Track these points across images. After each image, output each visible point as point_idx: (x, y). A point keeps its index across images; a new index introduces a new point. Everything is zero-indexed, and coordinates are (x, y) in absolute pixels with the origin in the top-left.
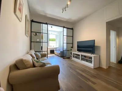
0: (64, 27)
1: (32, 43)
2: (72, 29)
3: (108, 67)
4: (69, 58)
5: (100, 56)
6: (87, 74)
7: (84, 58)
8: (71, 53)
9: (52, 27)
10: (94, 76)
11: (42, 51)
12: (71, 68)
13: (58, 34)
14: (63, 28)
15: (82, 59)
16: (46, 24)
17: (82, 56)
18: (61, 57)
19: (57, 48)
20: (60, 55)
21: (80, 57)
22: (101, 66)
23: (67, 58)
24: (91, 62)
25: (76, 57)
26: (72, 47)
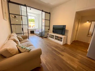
0: (43, 11)
1: (12, 26)
2: (50, 13)
3: (71, 44)
4: (46, 37)
5: (67, 37)
6: (59, 50)
7: (57, 38)
8: (48, 34)
9: (30, 9)
10: (63, 51)
11: (23, 33)
12: (48, 45)
13: (37, 17)
14: (41, 11)
15: (56, 39)
16: (25, 6)
17: (56, 36)
18: (40, 37)
19: (37, 29)
20: (39, 35)
21: (54, 37)
22: (67, 43)
23: (45, 38)
24: (61, 41)
25: (51, 37)
26: (49, 30)
